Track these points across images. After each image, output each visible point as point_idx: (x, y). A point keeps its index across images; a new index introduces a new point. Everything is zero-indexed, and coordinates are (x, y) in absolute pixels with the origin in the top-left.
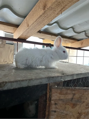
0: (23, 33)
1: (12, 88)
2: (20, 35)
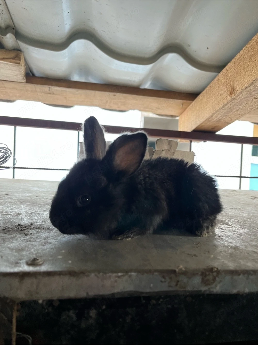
0: (214, 114)
1: (235, 291)
2: (202, 120)
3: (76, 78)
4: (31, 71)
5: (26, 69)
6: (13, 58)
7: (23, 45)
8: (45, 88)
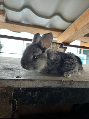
0: (70, 37)
3: (23, 22)
4: (7, 19)
5: (6, 18)
6: (2, 14)
7: (6, 9)
8: (12, 25)
